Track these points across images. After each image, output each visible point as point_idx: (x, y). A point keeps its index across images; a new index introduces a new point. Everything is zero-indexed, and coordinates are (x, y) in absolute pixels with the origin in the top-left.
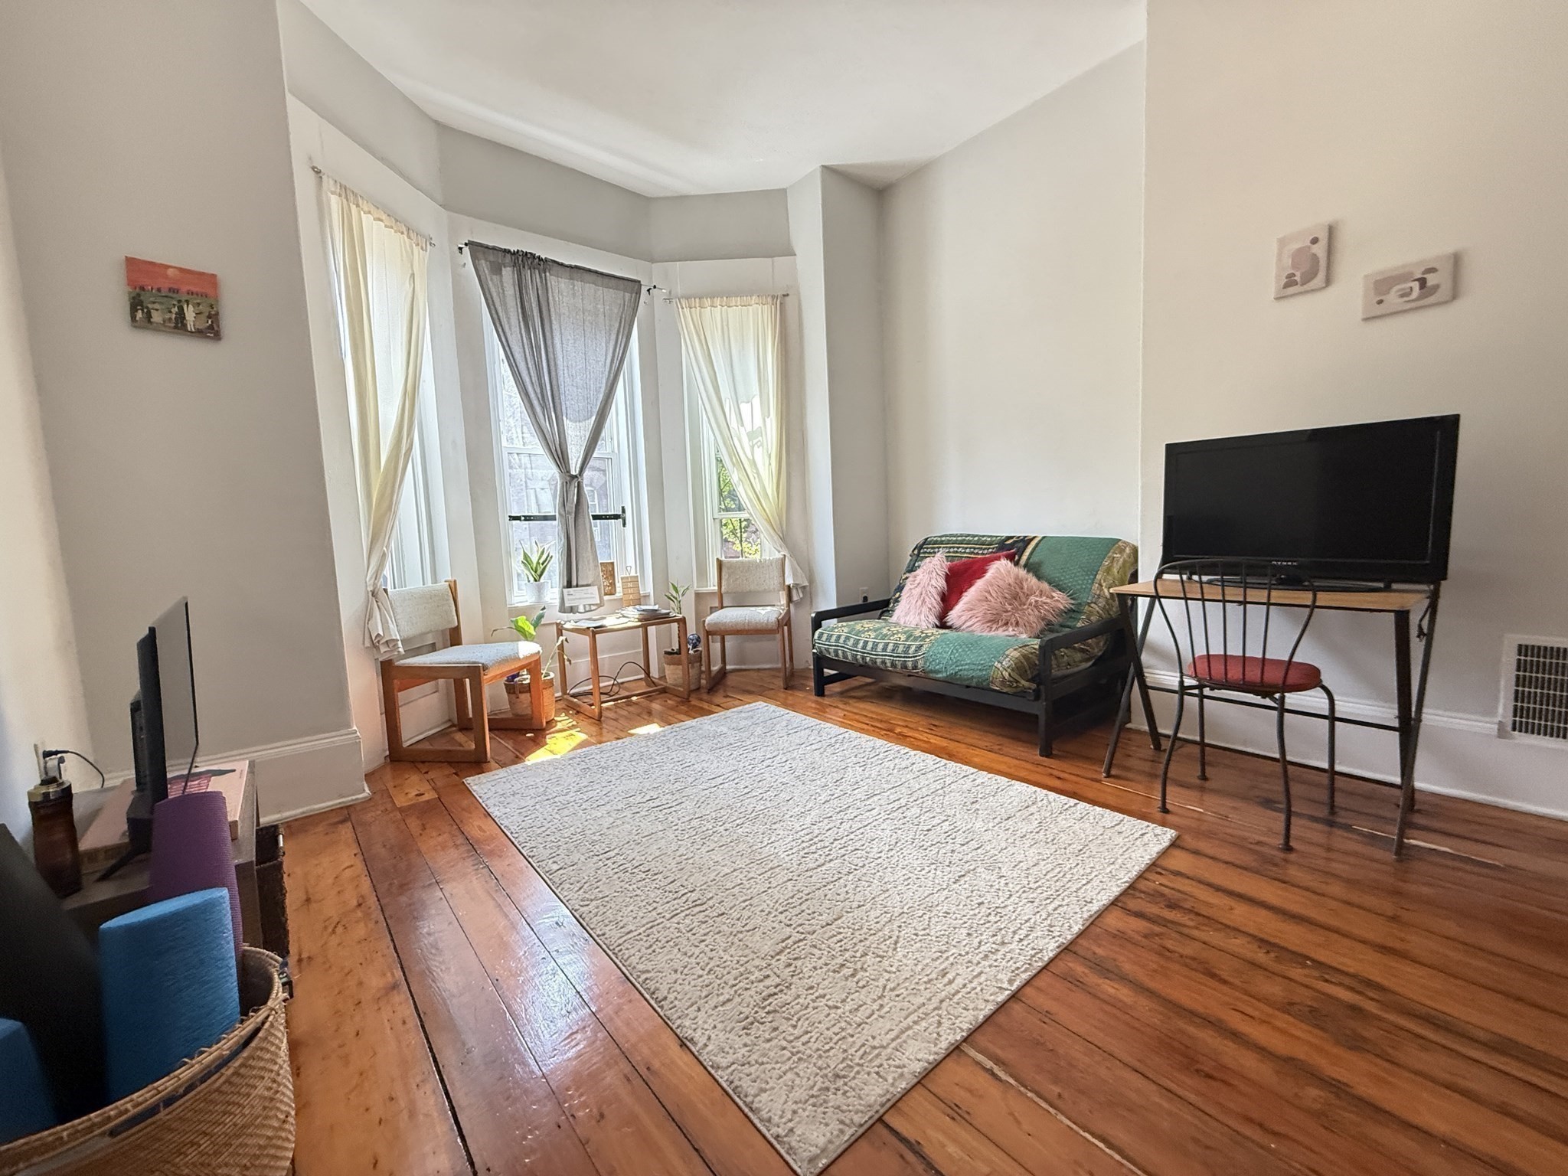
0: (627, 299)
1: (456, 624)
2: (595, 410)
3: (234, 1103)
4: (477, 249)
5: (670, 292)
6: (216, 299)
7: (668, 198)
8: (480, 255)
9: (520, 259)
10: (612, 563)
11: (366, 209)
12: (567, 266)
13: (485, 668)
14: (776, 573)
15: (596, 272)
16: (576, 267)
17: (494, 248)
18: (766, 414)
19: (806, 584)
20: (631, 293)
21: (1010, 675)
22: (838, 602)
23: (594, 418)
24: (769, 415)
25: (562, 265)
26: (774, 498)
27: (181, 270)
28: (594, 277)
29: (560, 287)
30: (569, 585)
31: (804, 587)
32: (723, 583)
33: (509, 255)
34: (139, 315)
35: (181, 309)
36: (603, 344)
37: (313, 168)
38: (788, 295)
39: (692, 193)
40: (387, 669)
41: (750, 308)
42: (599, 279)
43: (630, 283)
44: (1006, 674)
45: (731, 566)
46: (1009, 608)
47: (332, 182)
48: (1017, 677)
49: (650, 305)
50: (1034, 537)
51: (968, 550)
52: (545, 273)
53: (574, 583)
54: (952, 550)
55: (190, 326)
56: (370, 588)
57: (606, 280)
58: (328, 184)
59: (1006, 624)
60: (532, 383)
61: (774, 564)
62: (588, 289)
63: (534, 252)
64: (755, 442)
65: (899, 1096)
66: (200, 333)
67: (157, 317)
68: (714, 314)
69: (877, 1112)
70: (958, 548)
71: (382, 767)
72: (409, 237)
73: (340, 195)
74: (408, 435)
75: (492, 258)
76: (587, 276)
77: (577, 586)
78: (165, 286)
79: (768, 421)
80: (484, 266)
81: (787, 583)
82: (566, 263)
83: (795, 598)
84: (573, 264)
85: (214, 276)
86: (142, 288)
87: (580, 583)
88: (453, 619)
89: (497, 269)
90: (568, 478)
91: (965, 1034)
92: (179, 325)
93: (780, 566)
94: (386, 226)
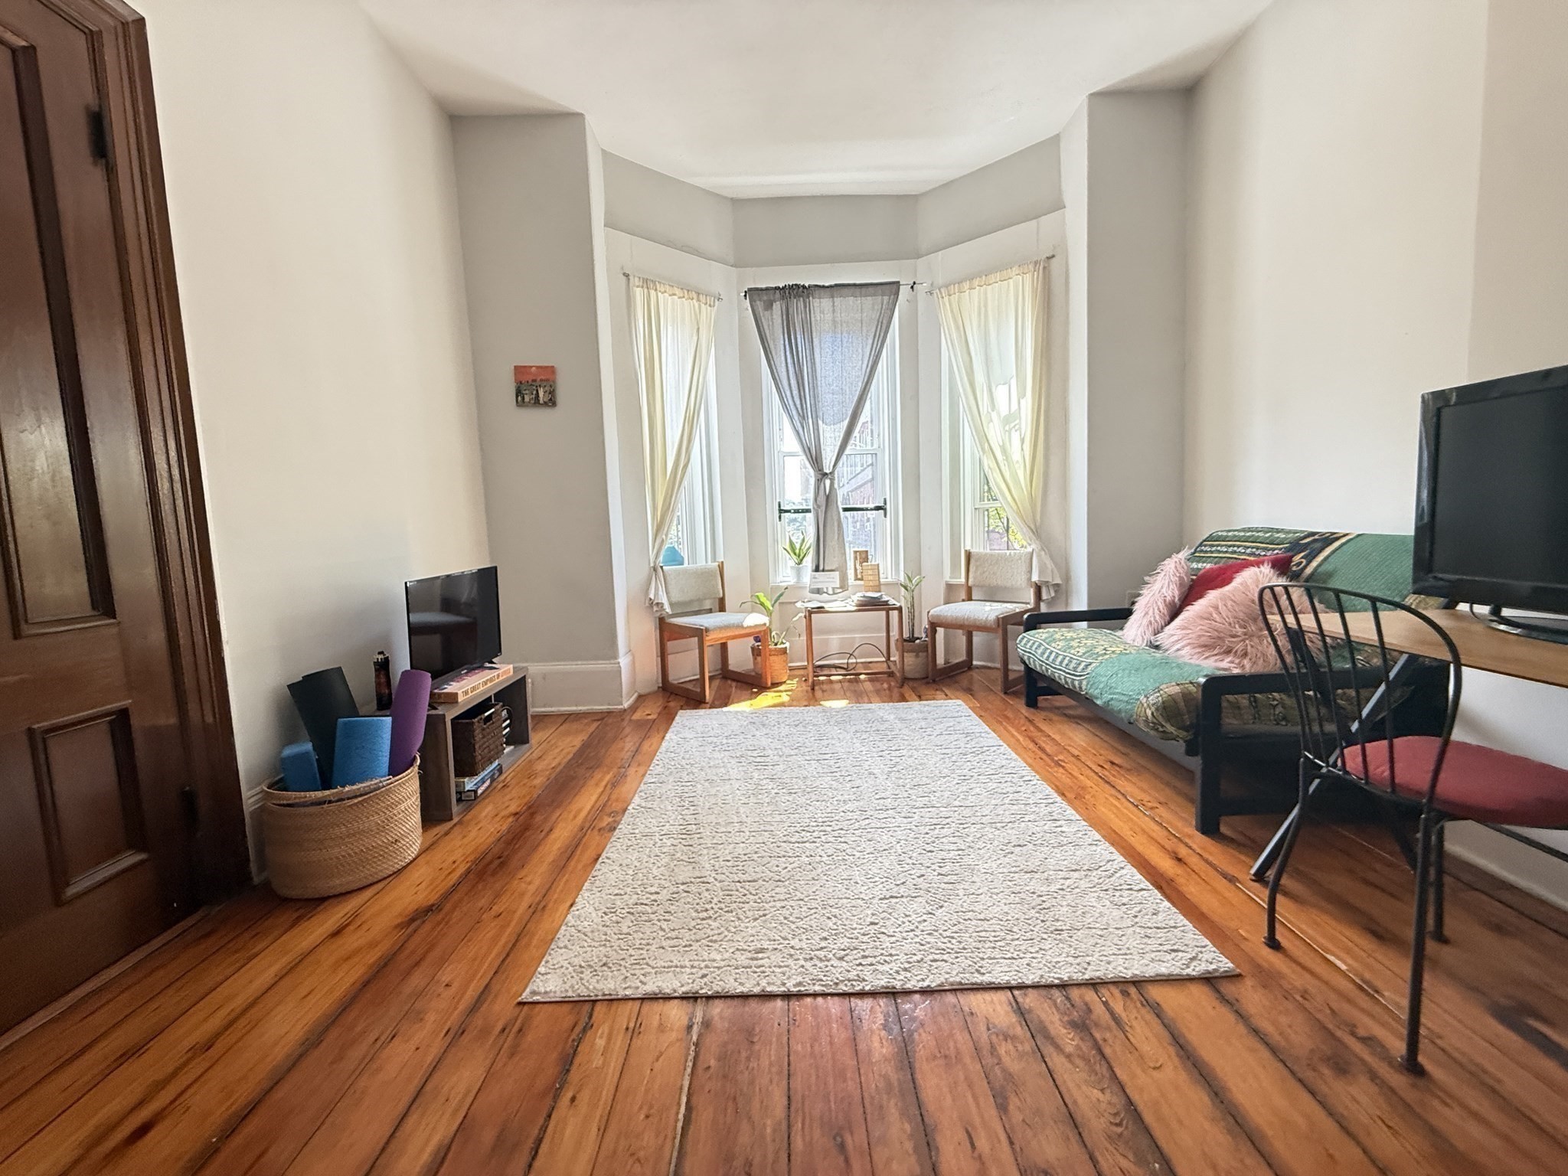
0: (885, 302)
1: (721, 595)
2: (850, 413)
3: (360, 818)
4: (752, 293)
5: (932, 285)
6: (554, 382)
7: (934, 189)
8: (755, 297)
9: (787, 292)
10: (867, 552)
11: (663, 290)
12: (828, 287)
13: (707, 630)
14: (1024, 568)
15: (855, 285)
16: (836, 285)
17: (767, 289)
18: (1022, 395)
19: (1058, 581)
20: (890, 296)
21: (1152, 714)
22: (1089, 605)
23: (848, 419)
24: (1025, 395)
25: (824, 287)
26: (1026, 486)
27: (538, 367)
28: (852, 289)
29: (821, 307)
30: (817, 569)
31: (1057, 585)
32: (971, 575)
33: (778, 292)
34: (519, 398)
35: (537, 391)
36: (860, 351)
37: (624, 274)
38: (1053, 256)
39: (957, 176)
40: (662, 624)
41: (1011, 281)
42: (858, 291)
43: (888, 287)
44: (1149, 713)
45: (983, 558)
46: (1239, 630)
47: (637, 279)
48: (1161, 719)
49: (913, 302)
50: (1347, 534)
51: (1249, 551)
52: (809, 297)
53: (821, 568)
54: (1230, 549)
55: (541, 402)
56: (652, 565)
57: (864, 290)
58: (636, 281)
59: (1228, 652)
60: (793, 397)
61: (1023, 558)
62: (848, 304)
63: (798, 283)
64: (1012, 425)
65: (620, 997)
66: (545, 404)
67: (527, 399)
68: (972, 298)
69: (597, 996)
70: (1239, 547)
71: (655, 693)
72: (698, 300)
73: (642, 287)
74: (686, 452)
75: (765, 298)
76: (846, 291)
77: (823, 571)
78: (530, 378)
79: (1023, 402)
80: (760, 305)
81: (1033, 580)
82: (827, 284)
83: (1044, 596)
84: (833, 283)
85: (553, 367)
86: (521, 383)
87: (826, 568)
88: (718, 592)
89: (769, 306)
90: (820, 476)
91: (710, 993)
92: (536, 401)
93: (1028, 561)
94: (679, 298)
